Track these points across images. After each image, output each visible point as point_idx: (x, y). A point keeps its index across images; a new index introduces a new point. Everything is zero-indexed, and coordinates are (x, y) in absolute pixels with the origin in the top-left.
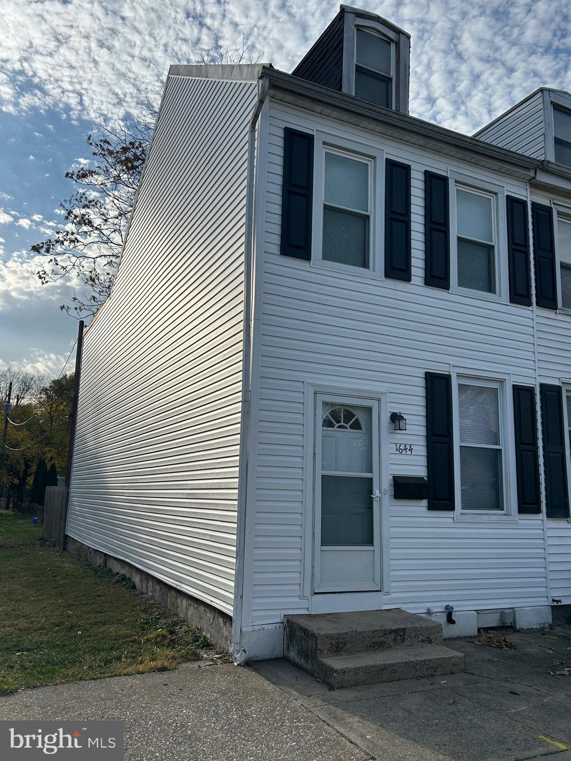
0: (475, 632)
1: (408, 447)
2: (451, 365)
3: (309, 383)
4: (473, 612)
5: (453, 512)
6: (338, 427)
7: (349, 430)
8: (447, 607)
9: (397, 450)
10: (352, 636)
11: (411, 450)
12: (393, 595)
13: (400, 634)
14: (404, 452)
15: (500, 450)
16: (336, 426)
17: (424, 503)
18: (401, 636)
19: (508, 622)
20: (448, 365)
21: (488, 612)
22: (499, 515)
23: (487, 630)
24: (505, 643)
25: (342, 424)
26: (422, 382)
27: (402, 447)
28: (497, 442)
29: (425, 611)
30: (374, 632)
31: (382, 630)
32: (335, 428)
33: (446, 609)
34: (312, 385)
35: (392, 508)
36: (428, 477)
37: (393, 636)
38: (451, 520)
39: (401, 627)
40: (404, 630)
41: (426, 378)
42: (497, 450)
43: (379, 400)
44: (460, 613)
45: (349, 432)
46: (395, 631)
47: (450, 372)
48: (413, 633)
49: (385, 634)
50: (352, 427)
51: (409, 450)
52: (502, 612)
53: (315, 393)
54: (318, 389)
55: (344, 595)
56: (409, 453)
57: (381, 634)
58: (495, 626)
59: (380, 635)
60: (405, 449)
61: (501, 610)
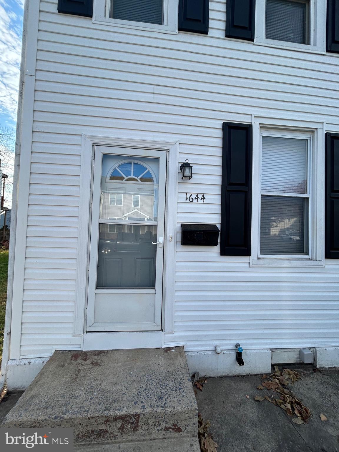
0: (268, 370)
1: (200, 196)
2: (253, 116)
3: (86, 136)
4: (267, 351)
5: (249, 257)
6: (127, 180)
7: (140, 182)
8: (237, 346)
9: (187, 199)
10: (54, 423)
11: (203, 199)
12: (176, 334)
13: (131, 421)
14: (195, 201)
15: (308, 199)
16: (125, 179)
17: (217, 249)
18: (132, 423)
19: (308, 361)
20: (250, 116)
21: (285, 350)
22: (302, 259)
23: (283, 366)
24: (299, 407)
25: (132, 176)
26: (219, 133)
27: (194, 196)
28: (305, 191)
29: (212, 348)
30: (89, 419)
31: (102, 417)
32: (124, 181)
33: (236, 347)
34: (90, 137)
35: (179, 254)
36: (222, 224)
37: (119, 424)
38: (247, 265)
39: (133, 412)
40: (137, 416)
41: (223, 129)
42: (304, 198)
43: (168, 151)
44: (252, 351)
45: (138, 184)
46: (122, 418)
47: (251, 123)
48: (151, 422)
49: (107, 421)
50: (142, 180)
51: (201, 199)
52: (301, 352)
53: (94, 145)
54: (97, 141)
55: (120, 334)
56: (200, 201)
57: (101, 421)
58: (293, 362)
59: (99, 422)
60: (197, 198)
61: (300, 349)
